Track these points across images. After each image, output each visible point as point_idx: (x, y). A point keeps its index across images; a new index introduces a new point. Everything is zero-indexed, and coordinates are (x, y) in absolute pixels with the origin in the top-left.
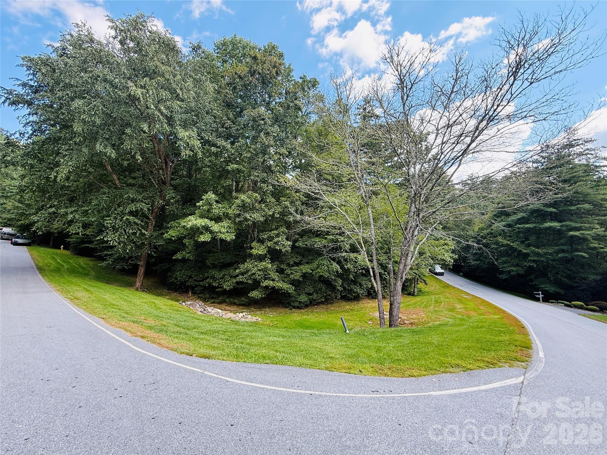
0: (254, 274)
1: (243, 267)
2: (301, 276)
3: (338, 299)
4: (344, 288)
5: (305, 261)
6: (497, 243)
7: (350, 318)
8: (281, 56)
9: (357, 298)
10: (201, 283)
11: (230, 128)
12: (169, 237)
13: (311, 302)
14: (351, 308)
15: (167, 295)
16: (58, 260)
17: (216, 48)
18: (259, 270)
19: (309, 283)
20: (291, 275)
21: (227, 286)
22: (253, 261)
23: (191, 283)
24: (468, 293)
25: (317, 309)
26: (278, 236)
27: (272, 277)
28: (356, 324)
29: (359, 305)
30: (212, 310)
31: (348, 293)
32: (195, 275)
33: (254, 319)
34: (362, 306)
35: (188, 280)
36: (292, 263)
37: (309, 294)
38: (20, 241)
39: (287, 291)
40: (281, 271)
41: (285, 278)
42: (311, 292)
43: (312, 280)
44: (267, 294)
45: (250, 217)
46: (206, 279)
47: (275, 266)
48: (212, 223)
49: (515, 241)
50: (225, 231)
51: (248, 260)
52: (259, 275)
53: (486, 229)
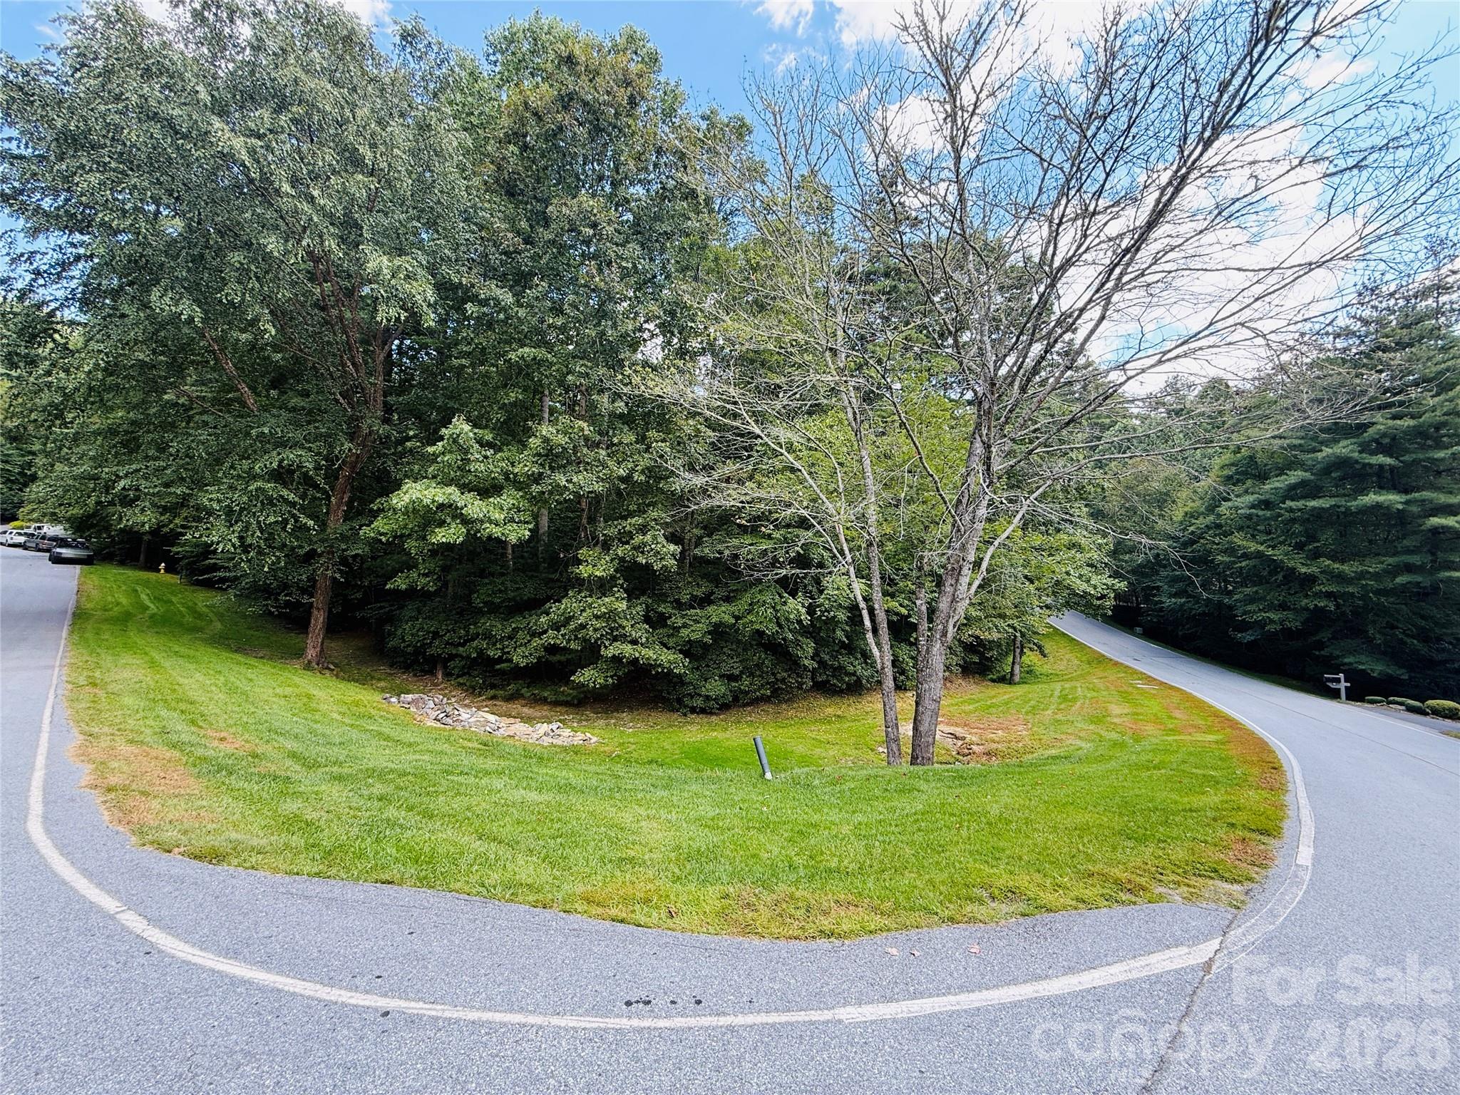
0: (583, 626)
1: (557, 610)
2: (709, 633)
3: (806, 691)
4: (822, 663)
5: (720, 593)
6: (1231, 551)
7: (831, 737)
8: (653, 59)
9: (856, 688)
10: (461, 649)
11: (515, 252)
12: (372, 535)
13: (736, 699)
14: (839, 713)
15: (384, 680)
16: (143, 596)
17: (491, 51)
18: (597, 617)
19: (731, 650)
20: (682, 630)
21: (521, 657)
22: (583, 595)
23: (436, 649)
24: (1150, 677)
25: (750, 715)
26: (643, 529)
27: (631, 635)
28: (844, 754)
29: (859, 706)
30: (472, 716)
31: (833, 676)
32: (449, 631)
33: (578, 739)
34: (869, 709)
35: (431, 643)
36: (685, 598)
37: (731, 678)
38: (66, 552)
39: (670, 671)
40: (655, 621)
41: (669, 636)
42: (737, 672)
43: (739, 642)
44: (619, 677)
45: (569, 481)
46: (473, 640)
47: (639, 608)
48: (469, 496)
49: (1281, 543)
50: (503, 517)
51: (571, 593)
52: (596, 630)
53: (1205, 515)
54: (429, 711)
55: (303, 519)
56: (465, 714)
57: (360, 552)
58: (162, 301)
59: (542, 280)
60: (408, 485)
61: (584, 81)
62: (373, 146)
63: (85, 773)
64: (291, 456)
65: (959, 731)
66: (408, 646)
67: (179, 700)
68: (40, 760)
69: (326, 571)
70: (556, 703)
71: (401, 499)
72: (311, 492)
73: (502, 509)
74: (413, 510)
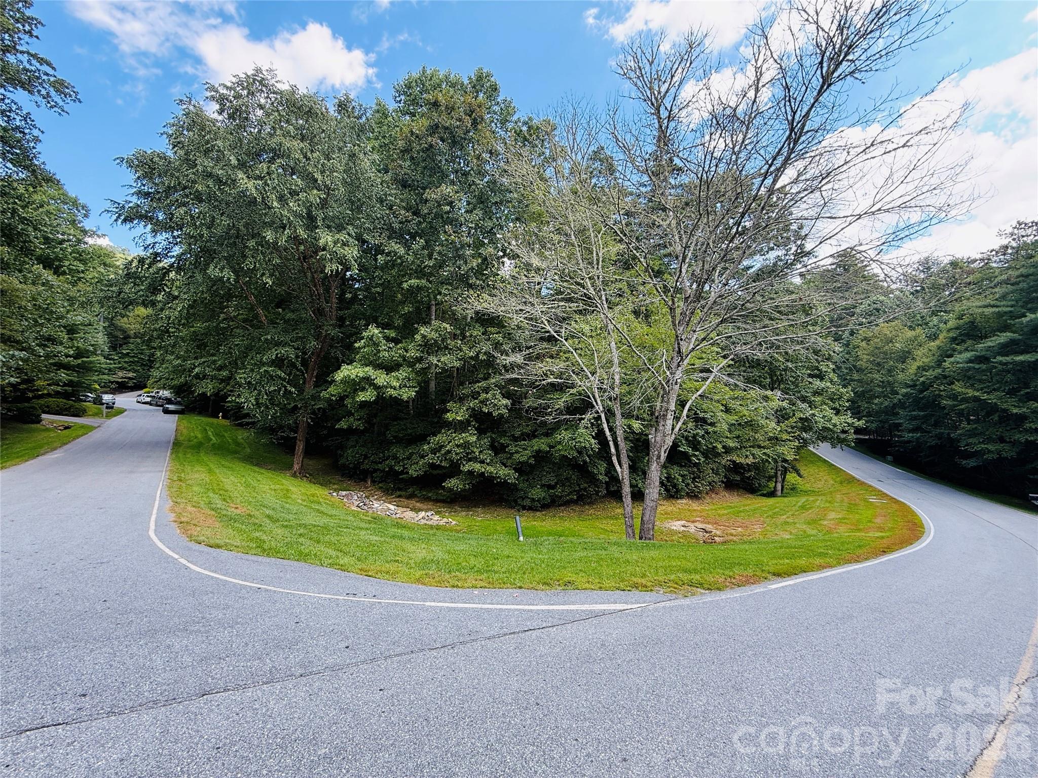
0: (449, 452)
1: (435, 440)
2: (533, 456)
3: (603, 497)
5: (541, 430)
6: (954, 397)
8: (494, 88)
10: (380, 465)
12: (328, 396)
13: (553, 501)
16: (210, 433)
17: (397, 95)
18: (458, 446)
19: (549, 468)
20: (515, 455)
21: (414, 471)
22: (450, 432)
23: (366, 465)
24: (884, 494)
25: (563, 512)
26: (486, 390)
27: (479, 458)
29: (640, 509)
30: (381, 505)
32: (373, 454)
33: (443, 522)
35: (363, 461)
36: (518, 434)
37: (550, 487)
38: (171, 407)
39: (505, 481)
40: (497, 449)
41: (507, 459)
42: (553, 483)
43: (554, 463)
44: (473, 484)
45: (438, 361)
46: (387, 459)
47: (486, 440)
48: (378, 372)
49: (994, 390)
50: (398, 384)
51: (443, 431)
52: (457, 454)
53: (934, 368)
54: (354, 501)
55: (289, 388)
56: (376, 505)
57: (322, 406)
58: (213, 271)
59: (421, 238)
60: (344, 367)
61: (444, 116)
62: (323, 172)
63: (172, 516)
64: (283, 351)
65: (709, 527)
66: (350, 463)
67: (220, 490)
68: (155, 511)
69: (304, 419)
70: (437, 501)
71: (339, 375)
72: (294, 371)
73: (398, 379)
74: (346, 381)
